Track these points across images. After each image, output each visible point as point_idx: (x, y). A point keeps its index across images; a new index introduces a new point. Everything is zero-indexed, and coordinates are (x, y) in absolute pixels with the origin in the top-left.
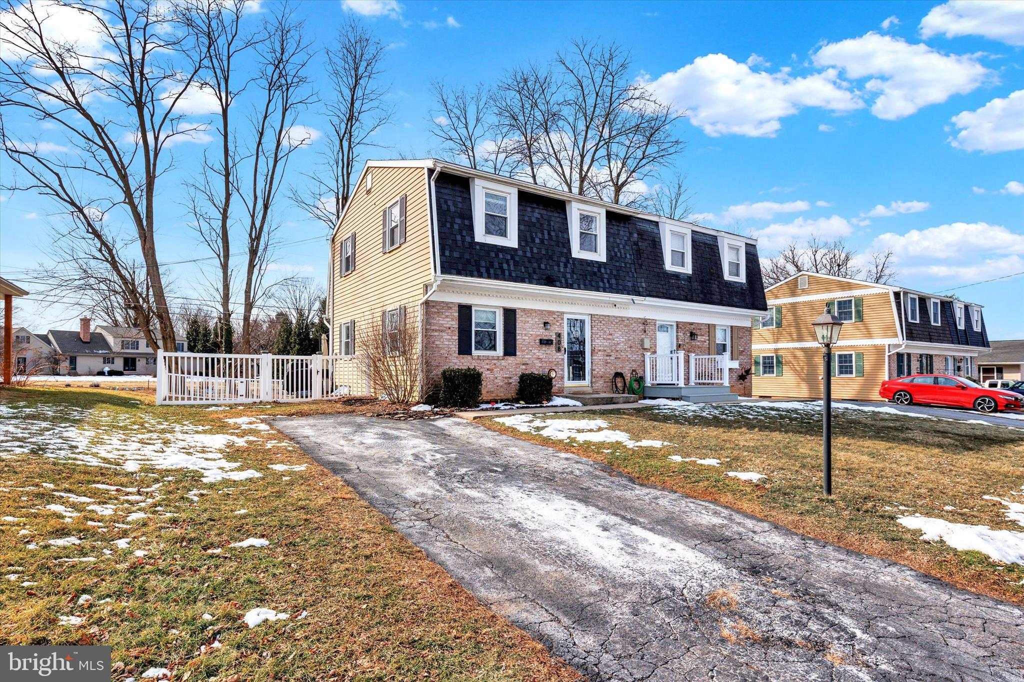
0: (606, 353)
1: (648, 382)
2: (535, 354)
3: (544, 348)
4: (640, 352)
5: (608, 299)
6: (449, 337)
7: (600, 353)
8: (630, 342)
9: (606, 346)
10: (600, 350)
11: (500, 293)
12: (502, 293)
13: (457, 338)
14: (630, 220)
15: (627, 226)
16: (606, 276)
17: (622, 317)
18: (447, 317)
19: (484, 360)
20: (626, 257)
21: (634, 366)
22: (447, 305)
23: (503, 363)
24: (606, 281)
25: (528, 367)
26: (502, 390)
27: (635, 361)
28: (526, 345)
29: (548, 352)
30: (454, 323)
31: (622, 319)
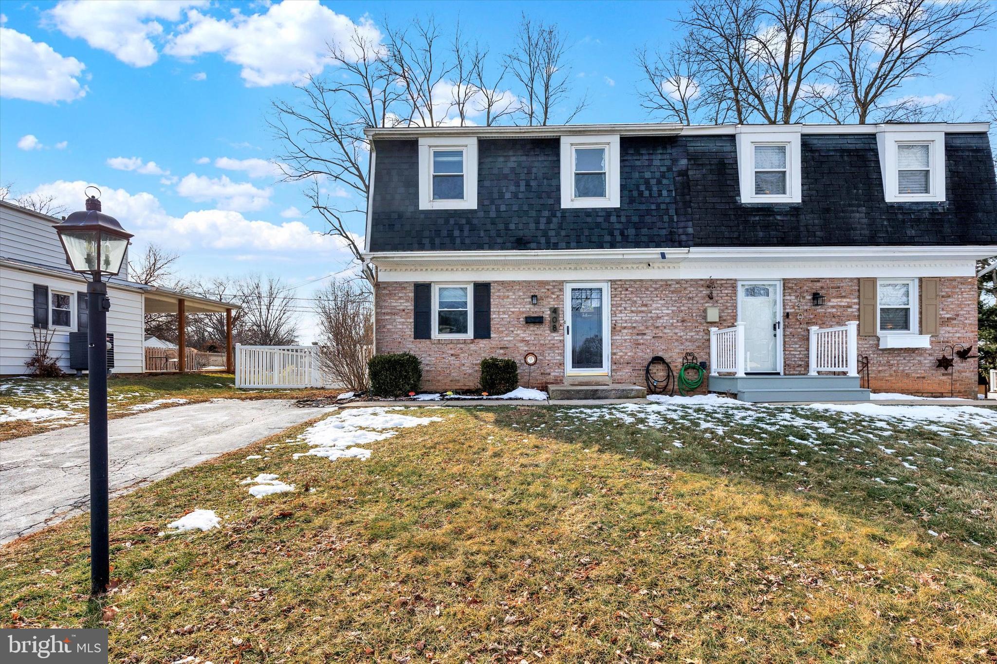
0: (635, 331)
1: (715, 369)
2: (518, 335)
3: (532, 328)
4: (701, 328)
5: (621, 257)
6: (403, 320)
7: (626, 331)
8: (681, 315)
9: (636, 321)
10: (625, 328)
11: (466, 265)
12: (470, 265)
13: (412, 320)
14: (676, 141)
15: (669, 151)
16: (618, 226)
17: (666, 281)
18: (400, 298)
19: (447, 344)
20: (660, 195)
21: (690, 347)
22: (401, 286)
23: (473, 347)
24: (617, 233)
25: (507, 351)
26: (471, 378)
27: (691, 340)
28: (504, 325)
29: (538, 332)
30: (409, 304)
31: (666, 284)
